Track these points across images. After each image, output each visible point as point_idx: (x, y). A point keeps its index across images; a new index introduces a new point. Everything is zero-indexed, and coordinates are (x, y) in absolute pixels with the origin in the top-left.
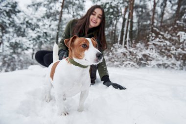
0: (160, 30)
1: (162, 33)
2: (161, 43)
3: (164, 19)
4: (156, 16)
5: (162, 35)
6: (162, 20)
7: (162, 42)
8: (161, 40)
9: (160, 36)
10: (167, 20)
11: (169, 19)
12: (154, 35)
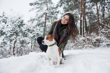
0: (105, 24)
2: (107, 31)
4: (100, 16)
5: (106, 26)
6: (104, 18)
7: (107, 30)
8: (106, 29)
9: (105, 27)
10: (107, 18)
12: (101, 27)
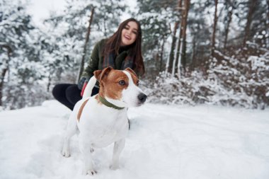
0: (224, 53)
1: (226, 58)
2: (226, 71)
3: (229, 38)
4: (218, 34)
5: (226, 60)
6: (226, 39)
7: (226, 69)
8: (225, 68)
9: (223, 61)
10: (232, 40)
11: (236, 38)
12: (215, 60)
